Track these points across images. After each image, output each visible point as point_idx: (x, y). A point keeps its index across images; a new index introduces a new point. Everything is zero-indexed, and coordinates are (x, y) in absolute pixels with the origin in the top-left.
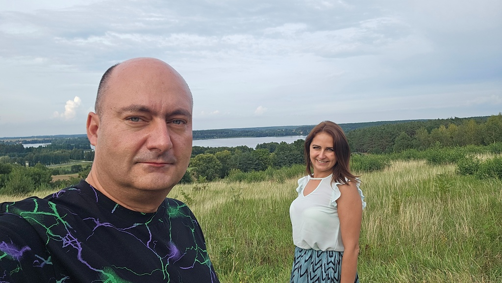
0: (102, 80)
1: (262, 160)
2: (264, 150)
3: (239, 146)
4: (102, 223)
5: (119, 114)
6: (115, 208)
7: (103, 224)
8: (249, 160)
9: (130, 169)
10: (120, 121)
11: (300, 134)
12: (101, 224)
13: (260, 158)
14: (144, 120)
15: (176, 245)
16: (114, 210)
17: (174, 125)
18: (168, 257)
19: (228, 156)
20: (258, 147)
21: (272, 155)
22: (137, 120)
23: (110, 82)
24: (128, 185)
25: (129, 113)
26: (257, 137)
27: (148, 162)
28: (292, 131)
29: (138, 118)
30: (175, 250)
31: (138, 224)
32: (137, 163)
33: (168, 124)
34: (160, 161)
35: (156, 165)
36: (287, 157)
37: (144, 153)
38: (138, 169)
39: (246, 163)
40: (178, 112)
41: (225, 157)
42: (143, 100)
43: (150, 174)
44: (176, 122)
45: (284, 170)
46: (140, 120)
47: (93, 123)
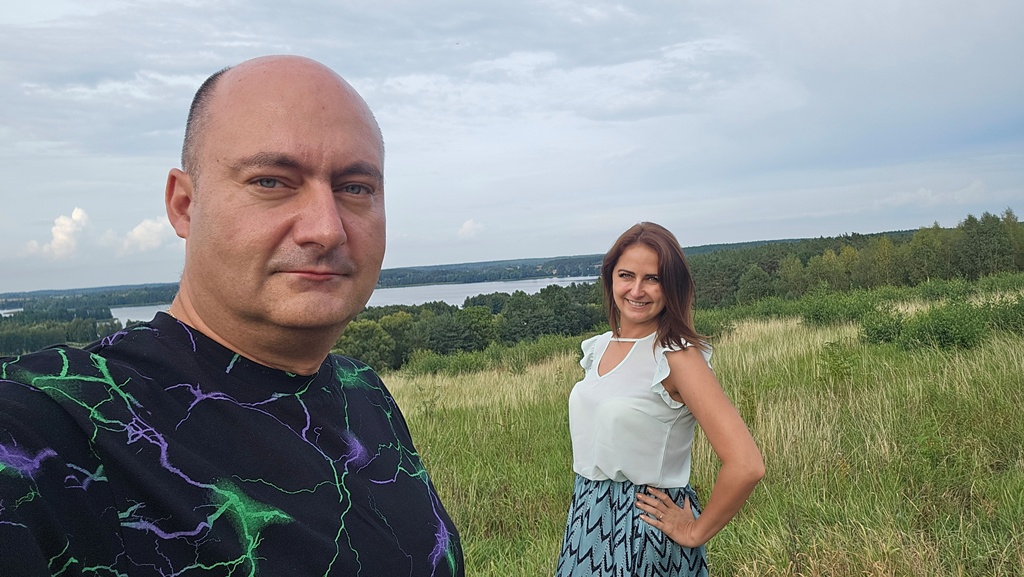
0: (195, 102)
1: (476, 329)
2: (481, 309)
3: (428, 302)
4: (206, 393)
5: (234, 171)
6: (232, 362)
7: (209, 396)
8: (451, 331)
9: (261, 285)
10: (237, 186)
11: (551, 275)
12: (205, 396)
13: (473, 326)
14: (286, 186)
15: (359, 439)
16: (231, 366)
17: (348, 196)
18: (345, 459)
19: (406, 323)
20: (468, 302)
21: (496, 319)
22: (271, 184)
23: (212, 106)
24: (259, 318)
25: (255, 170)
26: (465, 282)
27: (297, 269)
28: (536, 268)
29: (275, 181)
30: (357, 448)
31: (281, 395)
32: (275, 272)
33: (337, 194)
34: (322, 268)
35: (314, 277)
36: (527, 322)
37: (289, 252)
38: (278, 284)
39: (444, 336)
40: (356, 169)
41: (401, 326)
42: (282, 143)
43: (303, 294)
44: (353, 189)
45: (523, 347)
46: (278, 185)
47: (179, 192)
